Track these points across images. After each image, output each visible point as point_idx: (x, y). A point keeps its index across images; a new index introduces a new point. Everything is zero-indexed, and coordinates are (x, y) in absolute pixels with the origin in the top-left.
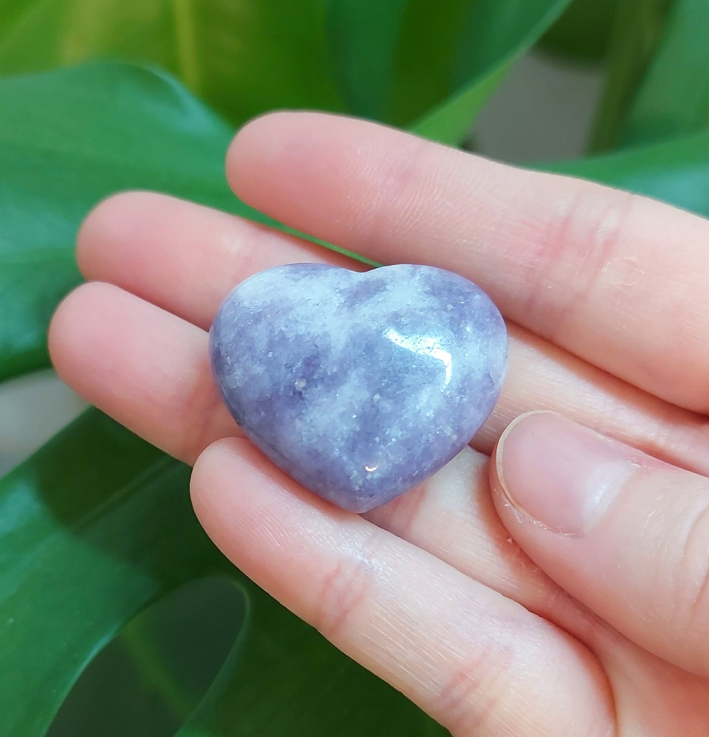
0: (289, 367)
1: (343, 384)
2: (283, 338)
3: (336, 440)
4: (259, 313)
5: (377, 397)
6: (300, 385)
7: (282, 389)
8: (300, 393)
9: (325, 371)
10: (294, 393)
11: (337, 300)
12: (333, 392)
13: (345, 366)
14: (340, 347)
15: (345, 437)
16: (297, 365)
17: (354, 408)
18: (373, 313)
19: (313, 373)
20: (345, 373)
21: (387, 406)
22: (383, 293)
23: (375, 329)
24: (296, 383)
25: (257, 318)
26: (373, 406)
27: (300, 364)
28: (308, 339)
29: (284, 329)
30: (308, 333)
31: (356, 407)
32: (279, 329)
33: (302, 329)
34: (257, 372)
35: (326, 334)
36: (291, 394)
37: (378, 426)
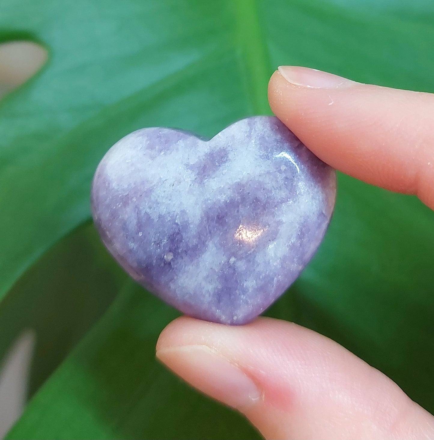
0: (158, 243)
1: (203, 253)
2: (149, 218)
3: (204, 296)
4: (126, 196)
5: (233, 259)
6: (169, 257)
7: (155, 261)
8: (170, 264)
9: (187, 245)
10: (165, 264)
11: (189, 177)
12: (195, 261)
13: (203, 238)
14: (197, 222)
15: (212, 293)
16: (164, 242)
17: (215, 271)
18: (220, 187)
19: (177, 248)
20: (204, 243)
21: (241, 265)
22: (226, 164)
23: (223, 202)
24: (165, 256)
25: (125, 201)
26: (230, 267)
27: (165, 241)
28: (169, 219)
29: (148, 210)
30: (168, 213)
31: (217, 271)
32: (145, 210)
33: (163, 210)
34: (132, 247)
35: (183, 212)
36: (163, 265)
37: (236, 281)
